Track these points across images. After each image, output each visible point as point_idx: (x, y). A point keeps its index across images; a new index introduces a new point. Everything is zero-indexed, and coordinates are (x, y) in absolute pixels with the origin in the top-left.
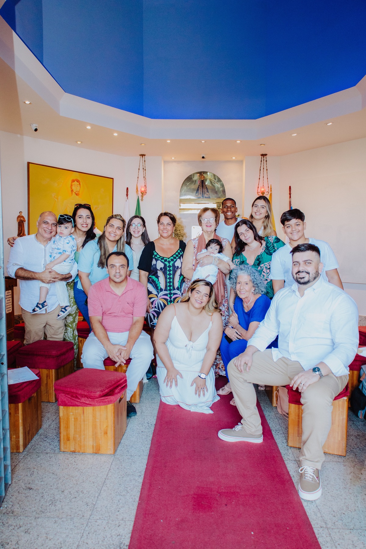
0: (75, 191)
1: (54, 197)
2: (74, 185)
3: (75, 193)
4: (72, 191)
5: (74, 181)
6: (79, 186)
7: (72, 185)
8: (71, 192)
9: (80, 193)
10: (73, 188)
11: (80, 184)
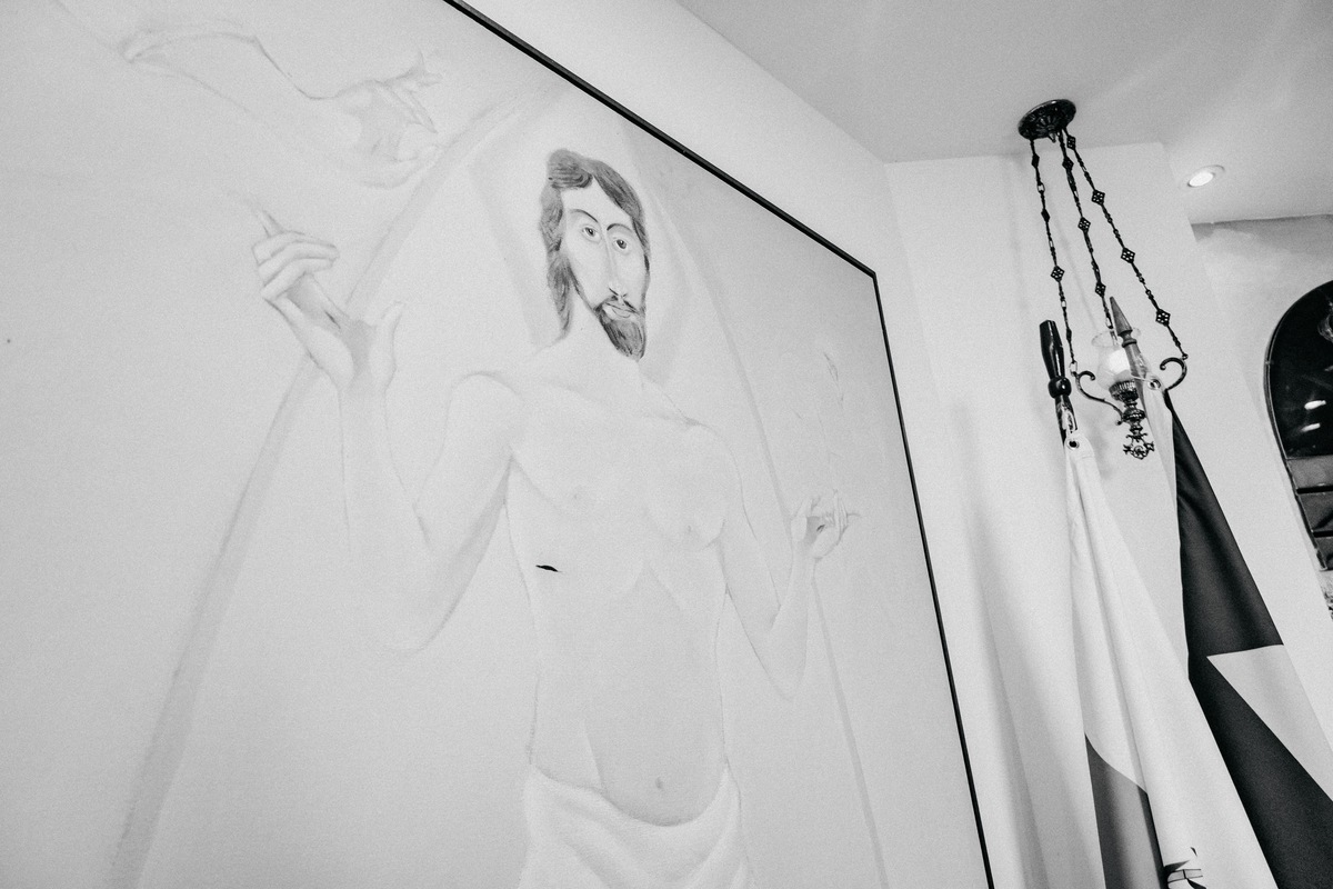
0: (593, 286)
1: (291, 293)
2: (591, 224)
3: (599, 309)
4: (564, 278)
5: (583, 182)
6: (632, 242)
7: (555, 215)
8: (544, 292)
9: (653, 324)
10: (575, 245)
11: (638, 228)
